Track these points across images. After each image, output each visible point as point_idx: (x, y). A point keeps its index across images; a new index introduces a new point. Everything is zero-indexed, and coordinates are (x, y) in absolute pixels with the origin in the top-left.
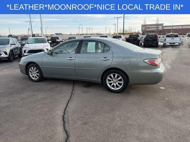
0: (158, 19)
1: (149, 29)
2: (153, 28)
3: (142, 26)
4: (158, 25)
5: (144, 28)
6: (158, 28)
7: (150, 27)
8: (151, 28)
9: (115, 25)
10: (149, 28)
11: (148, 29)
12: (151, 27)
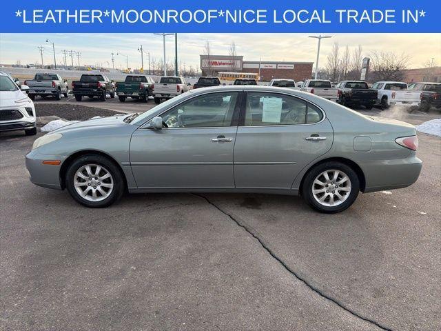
0: (234, 45)
1: (216, 66)
2: (224, 64)
3: (202, 57)
4: (234, 58)
5: (205, 62)
6: (233, 64)
7: (217, 61)
8: (220, 64)
9: (141, 49)
10: (216, 63)
11: (214, 66)
12: (220, 61)
